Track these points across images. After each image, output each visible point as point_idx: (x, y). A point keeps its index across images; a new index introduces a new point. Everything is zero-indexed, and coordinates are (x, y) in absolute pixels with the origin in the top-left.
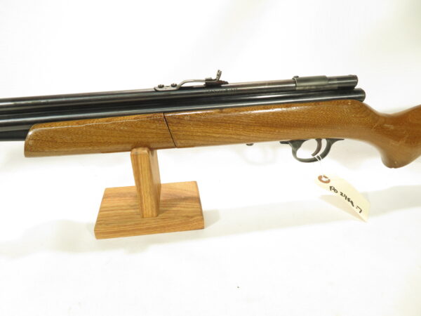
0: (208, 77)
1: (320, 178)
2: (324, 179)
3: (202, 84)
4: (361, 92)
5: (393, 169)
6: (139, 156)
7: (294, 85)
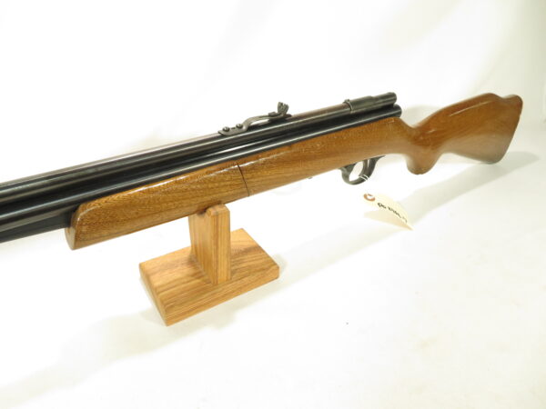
0: (271, 111)
1: (365, 196)
2: (369, 197)
3: (266, 120)
4: (398, 108)
5: (420, 175)
6: (220, 216)
7: (348, 109)
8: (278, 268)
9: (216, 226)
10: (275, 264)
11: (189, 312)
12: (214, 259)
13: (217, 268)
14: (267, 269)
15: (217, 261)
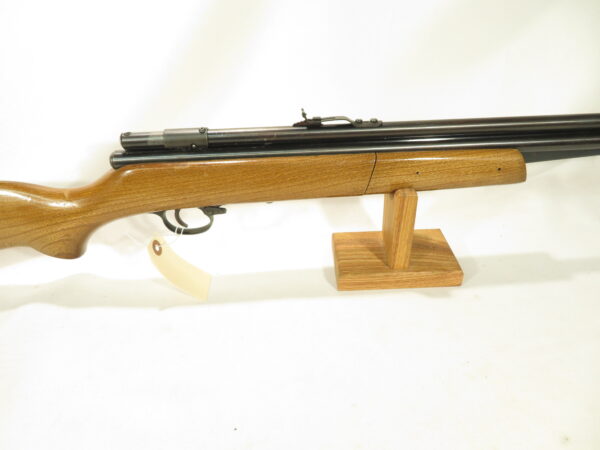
8: (462, 274)
9: (402, 208)
10: (459, 268)
11: (359, 284)
12: (394, 240)
13: (396, 252)
14: (449, 271)
15: (397, 245)
